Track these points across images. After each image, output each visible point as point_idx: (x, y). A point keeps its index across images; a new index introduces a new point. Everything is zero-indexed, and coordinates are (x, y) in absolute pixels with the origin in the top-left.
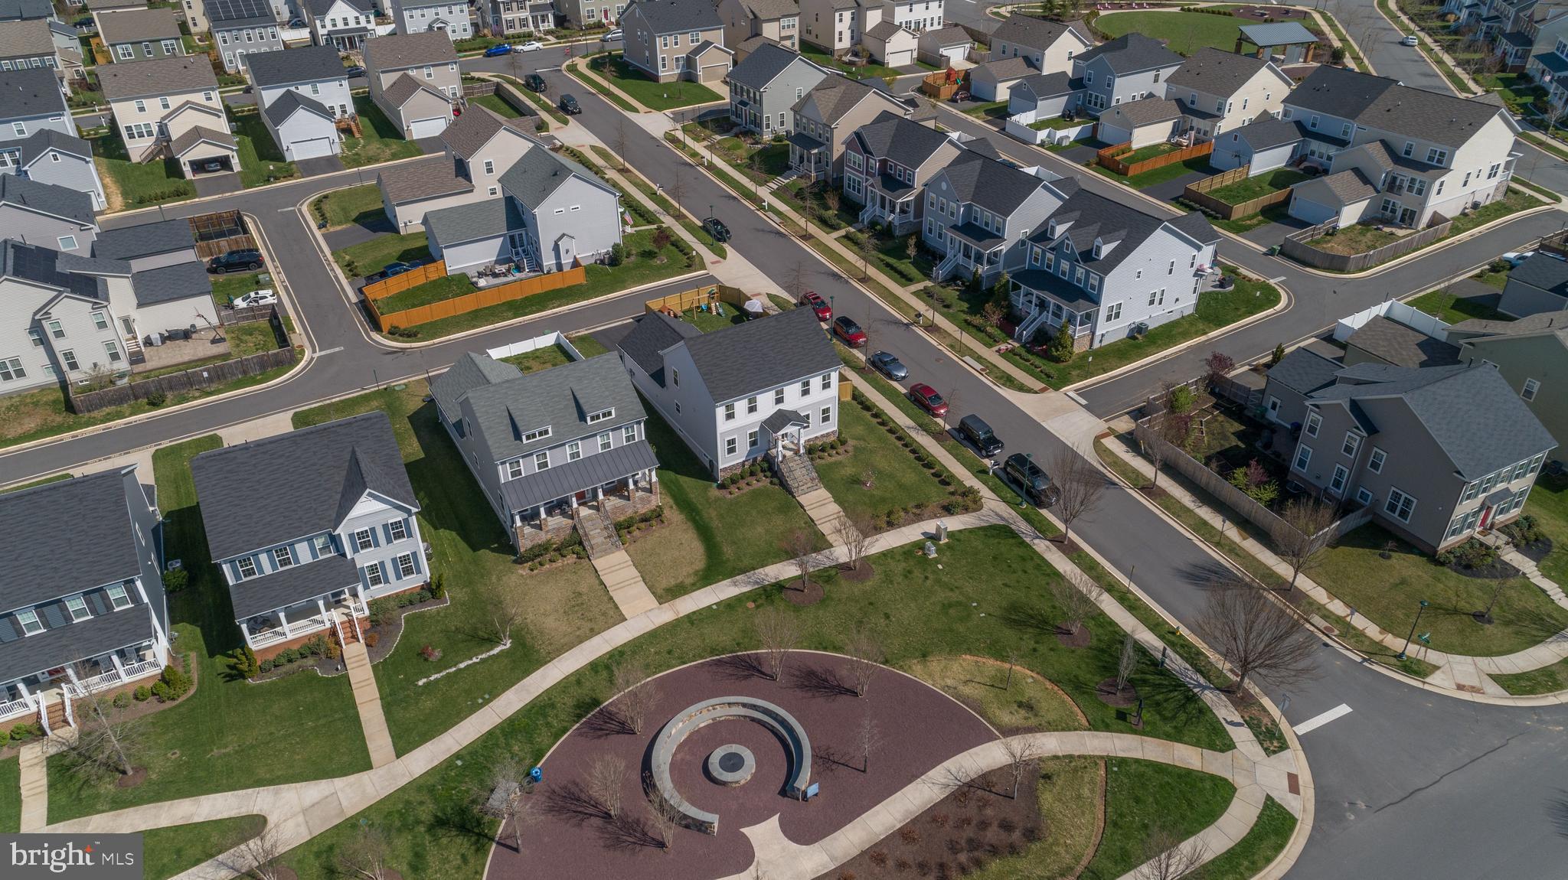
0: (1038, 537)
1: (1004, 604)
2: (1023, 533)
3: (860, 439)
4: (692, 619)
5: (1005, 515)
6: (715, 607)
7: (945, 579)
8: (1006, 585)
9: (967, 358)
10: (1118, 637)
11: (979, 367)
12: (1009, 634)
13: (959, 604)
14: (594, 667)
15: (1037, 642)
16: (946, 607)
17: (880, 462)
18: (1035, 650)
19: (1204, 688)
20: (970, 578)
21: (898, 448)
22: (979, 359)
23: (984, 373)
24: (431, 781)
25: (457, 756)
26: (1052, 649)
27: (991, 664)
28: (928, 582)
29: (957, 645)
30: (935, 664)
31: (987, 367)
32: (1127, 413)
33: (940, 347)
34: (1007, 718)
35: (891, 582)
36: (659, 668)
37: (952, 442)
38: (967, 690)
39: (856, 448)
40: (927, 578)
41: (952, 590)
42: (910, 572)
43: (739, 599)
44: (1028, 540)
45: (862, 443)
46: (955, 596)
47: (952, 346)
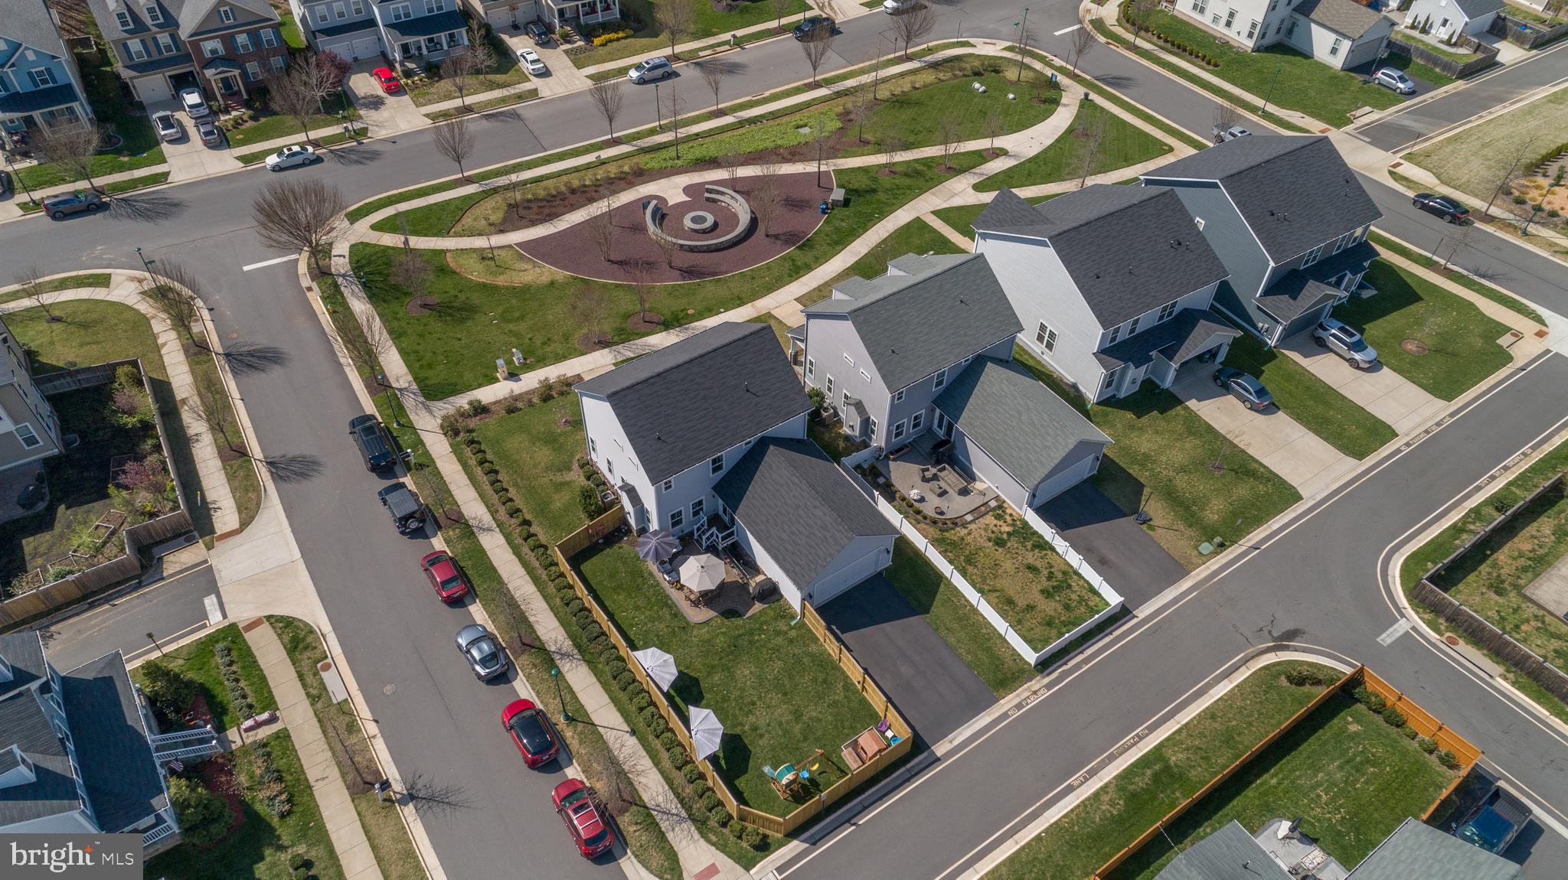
0: (400, 390)
1: (469, 323)
2: (414, 394)
3: (562, 484)
4: (740, 301)
5: (423, 413)
6: (722, 310)
7: (513, 339)
8: (460, 340)
9: (339, 696)
10: (385, 305)
11: (330, 677)
12: (476, 299)
13: (509, 321)
14: (809, 268)
15: (457, 296)
16: (522, 318)
17: (544, 455)
18: (461, 291)
19: (344, 276)
20: (489, 343)
21: (516, 485)
22: (317, 695)
23: (329, 660)
24: (889, 209)
25: (880, 219)
26: (446, 292)
27: (501, 281)
28: (529, 336)
29: (525, 292)
30: (545, 279)
31: (316, 674)
32: (163, 579)
33: (372, 728)
34: (503, 253)
35: (564, 335)
36: (761, 268)
37: (439, 513)
38: (524, 266)
39: (569, 469)
40: (530, 339)
41: (510, 331)
42: (544, 343)
43: (701, 316)
44: (414, 386)
45: (559, 478)
46: (511, 326)
47: (352, 727)
